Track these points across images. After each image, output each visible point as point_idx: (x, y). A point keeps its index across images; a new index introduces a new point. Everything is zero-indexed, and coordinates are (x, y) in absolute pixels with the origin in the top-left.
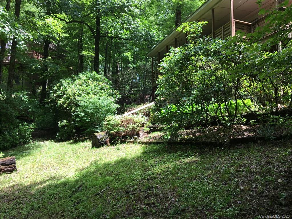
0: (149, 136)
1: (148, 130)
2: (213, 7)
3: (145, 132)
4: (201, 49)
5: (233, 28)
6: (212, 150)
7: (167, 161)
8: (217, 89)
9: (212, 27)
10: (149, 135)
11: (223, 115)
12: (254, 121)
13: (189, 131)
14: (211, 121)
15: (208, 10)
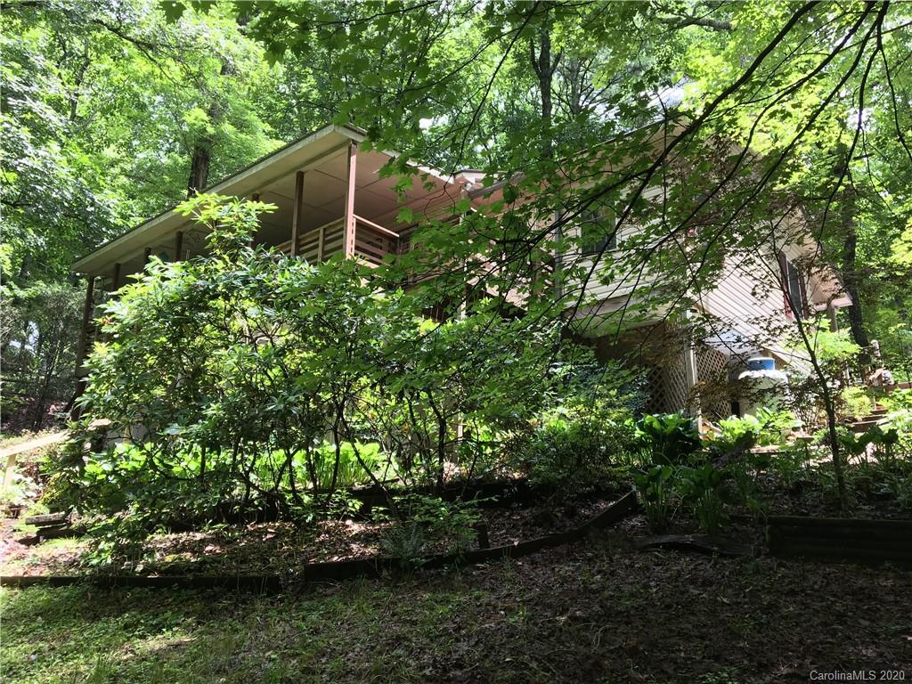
0: (30, 554)
1: (33, 531)
2: (302, 166)
3: (20, 538)
4: (246, 282)
5: (351, 236)
6: (244, 602)
7: (79, 649)
8: (279, 408)
9: (295, 223)
10: (33, 550)
11: (299, 486)
12: (381, 509)
13: (184, 536)
14: (260, 503)
15: (286, 174)
